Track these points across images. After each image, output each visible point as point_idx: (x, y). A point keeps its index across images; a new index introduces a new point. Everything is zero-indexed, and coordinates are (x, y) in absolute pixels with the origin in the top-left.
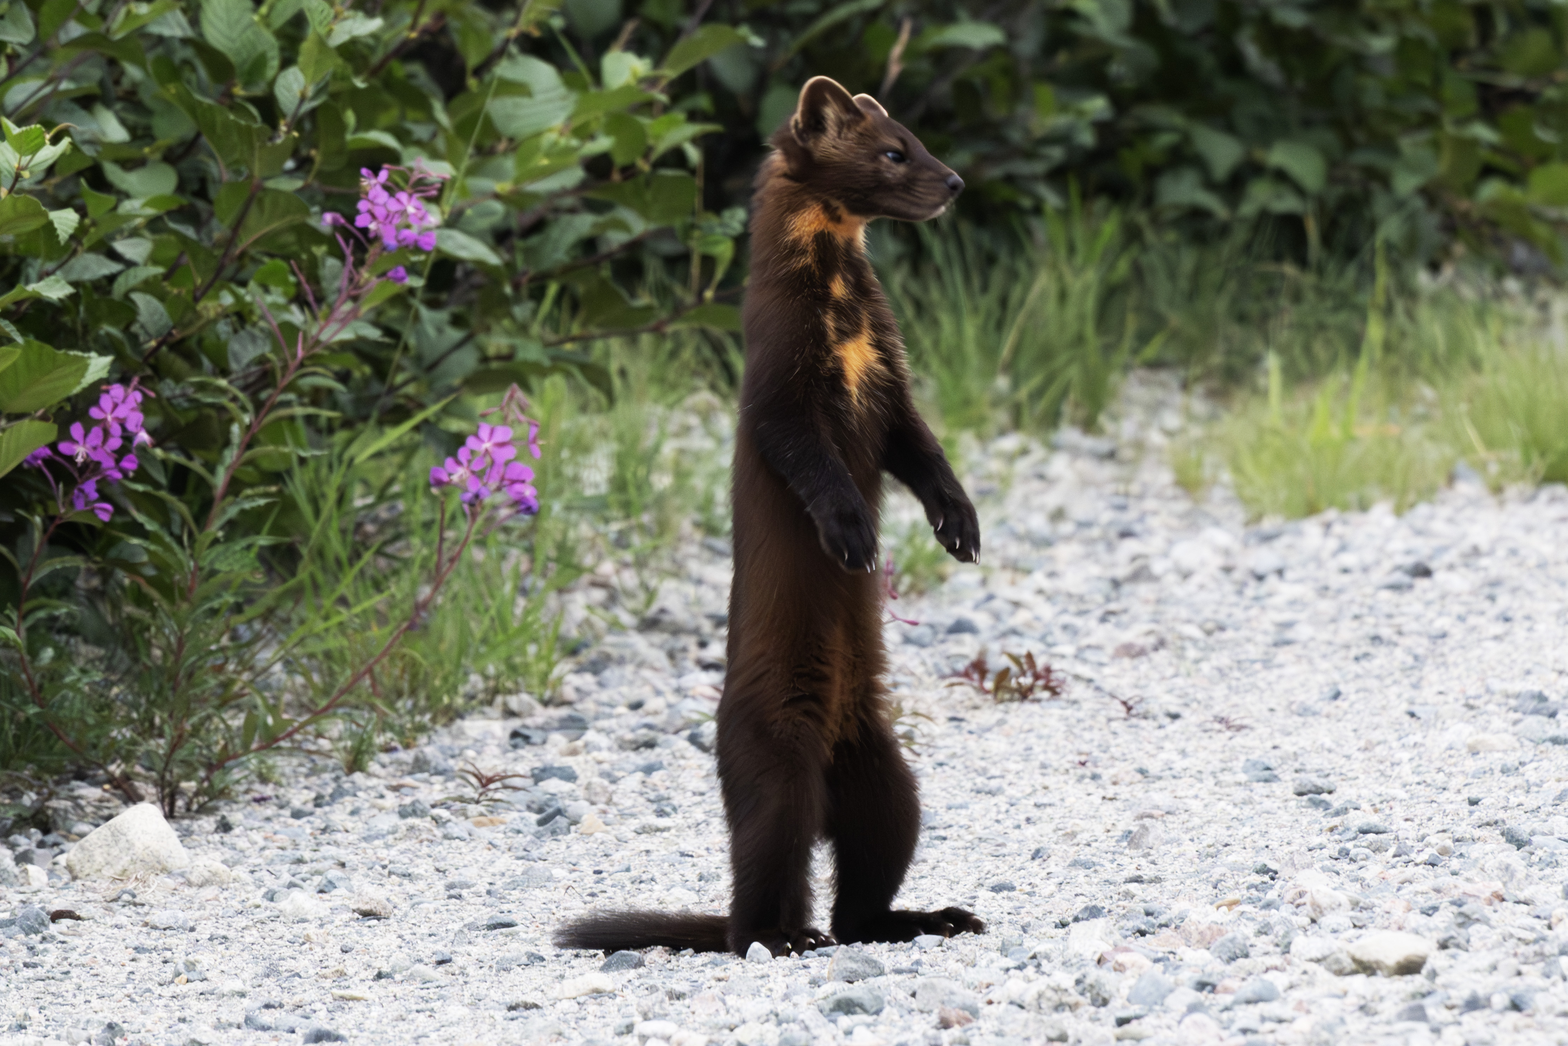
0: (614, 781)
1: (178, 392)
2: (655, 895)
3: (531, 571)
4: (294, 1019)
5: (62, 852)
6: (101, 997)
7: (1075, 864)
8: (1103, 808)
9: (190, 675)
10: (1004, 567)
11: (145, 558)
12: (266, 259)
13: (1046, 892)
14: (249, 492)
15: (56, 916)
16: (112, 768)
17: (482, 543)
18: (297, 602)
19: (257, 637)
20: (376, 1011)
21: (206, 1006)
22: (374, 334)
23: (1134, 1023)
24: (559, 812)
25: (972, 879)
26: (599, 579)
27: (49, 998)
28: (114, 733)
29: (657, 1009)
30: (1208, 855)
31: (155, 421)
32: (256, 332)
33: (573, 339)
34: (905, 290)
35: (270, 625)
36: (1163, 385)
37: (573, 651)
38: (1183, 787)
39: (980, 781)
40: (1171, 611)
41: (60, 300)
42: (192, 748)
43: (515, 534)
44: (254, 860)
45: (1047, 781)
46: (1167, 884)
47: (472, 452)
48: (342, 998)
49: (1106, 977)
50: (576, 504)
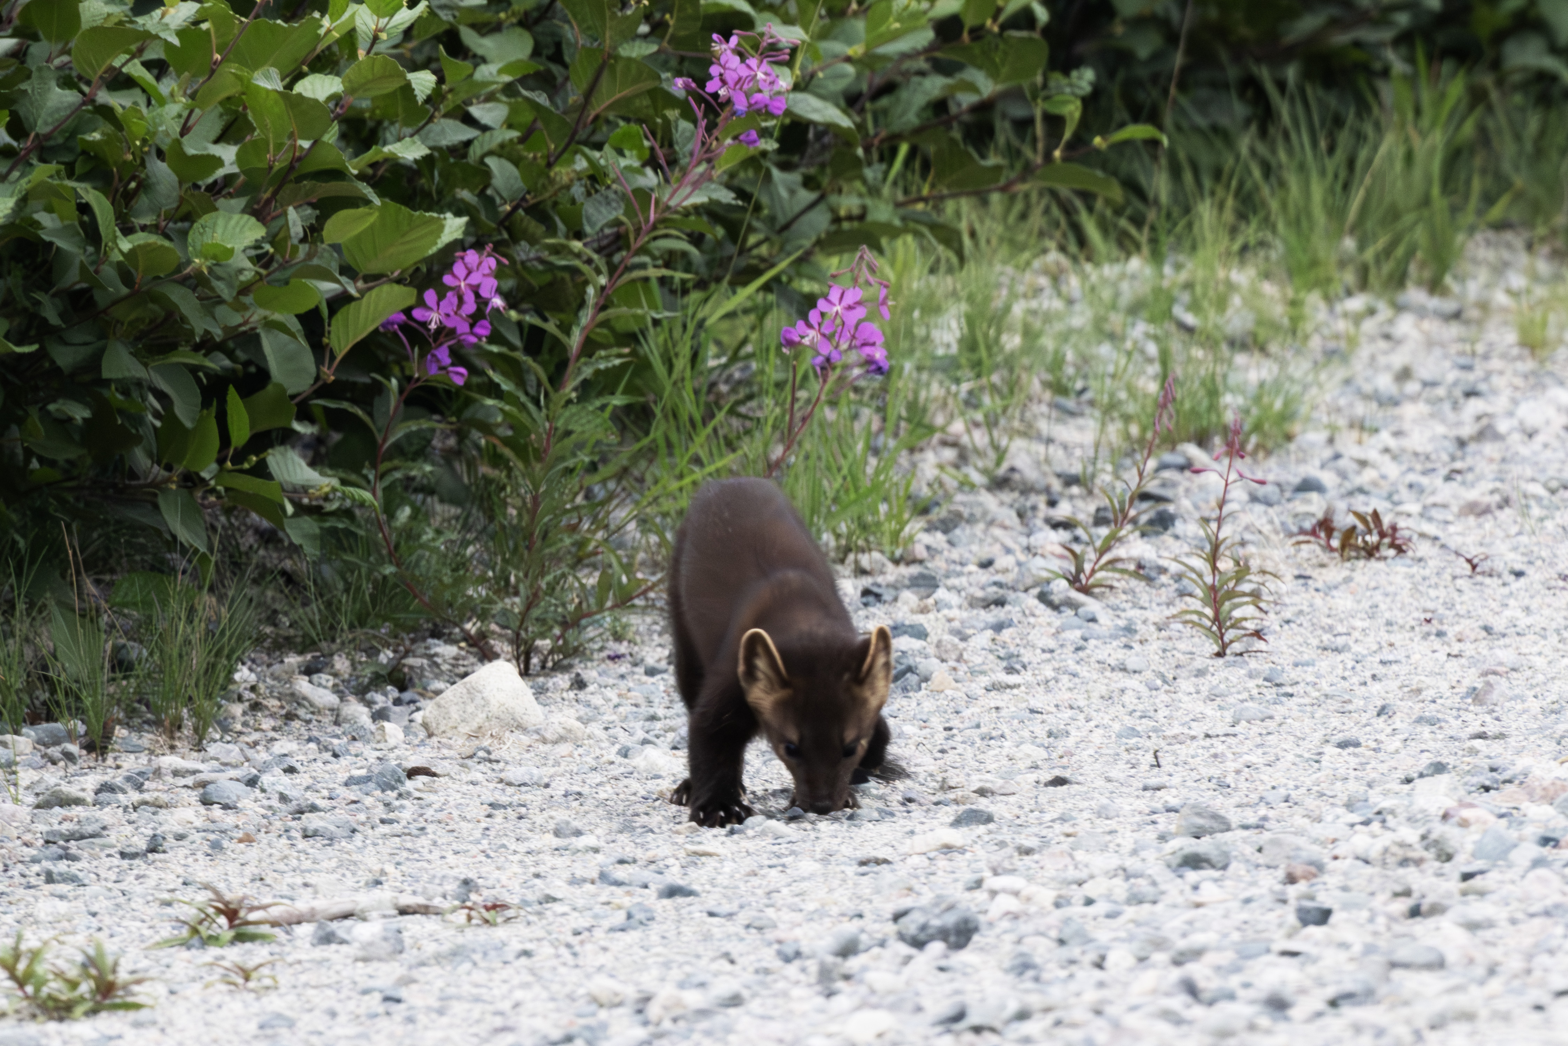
0: (964, 638)
1: (532, 255)
2: (1005, 752)
3: (882, 430)
4: (647, 875)
5: (418, 709)
6: (456, 853)
7: (1420, 720)
8: (1448, 665)
9: (545, 536)
10: (1351, 426)
11: (500, 419)
12: (622, 123)
13: (1391, 748)
14: (603, 353)
15: (412, 773)
16: (468, 626)
17: (833, 404)
18: (651, 461)
19: (611, 497)
20: (728, 867)
21: (560, 862)
22: (727, 197)
23: (1478, 878)
24: (910, 669)
25: (1318, 736)
26: (950, 439)
27: (405, 854)
28: (470, 592)
29: (1007, 865)
30: (1553, 712)
31: (509, 284)
32: (612, 196)
33: (925, 200)
34: (1253, 152)
35: (624, 483)
36: (1509, 246)
37: (924, 511)
38: (1527, 644)
39: (1326, 637)
40: (1516, 470)
41: (416, 161)
42: (547, 606)
43: (868, 393)
44: (608, 717)
45: (1393, 638)
46: (1511, 741)
47: (823, 315)
48: (695, 853)
49: (1450, 833)
50: (928, 363)
